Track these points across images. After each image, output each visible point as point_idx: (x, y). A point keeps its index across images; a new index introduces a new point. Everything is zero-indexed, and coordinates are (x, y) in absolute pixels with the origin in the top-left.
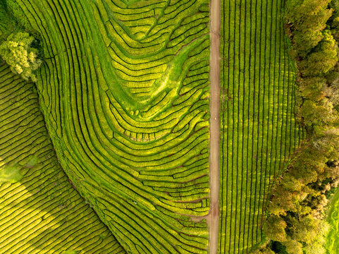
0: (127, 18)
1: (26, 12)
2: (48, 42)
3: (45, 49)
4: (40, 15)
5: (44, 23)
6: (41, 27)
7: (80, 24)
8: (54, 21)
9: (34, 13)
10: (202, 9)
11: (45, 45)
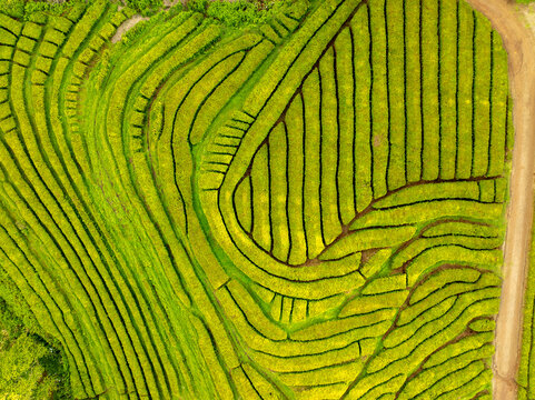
0: (290, 366)
1: (25, 292)
2: (80, 362)
3: (74, 380)
4: (60, 299)
5: (70, 319)
6: (62, 328)
7: (162, 353)
8: (94, 320)
9: (43, 293)
10: (477, 326)
11: (73, 369)
